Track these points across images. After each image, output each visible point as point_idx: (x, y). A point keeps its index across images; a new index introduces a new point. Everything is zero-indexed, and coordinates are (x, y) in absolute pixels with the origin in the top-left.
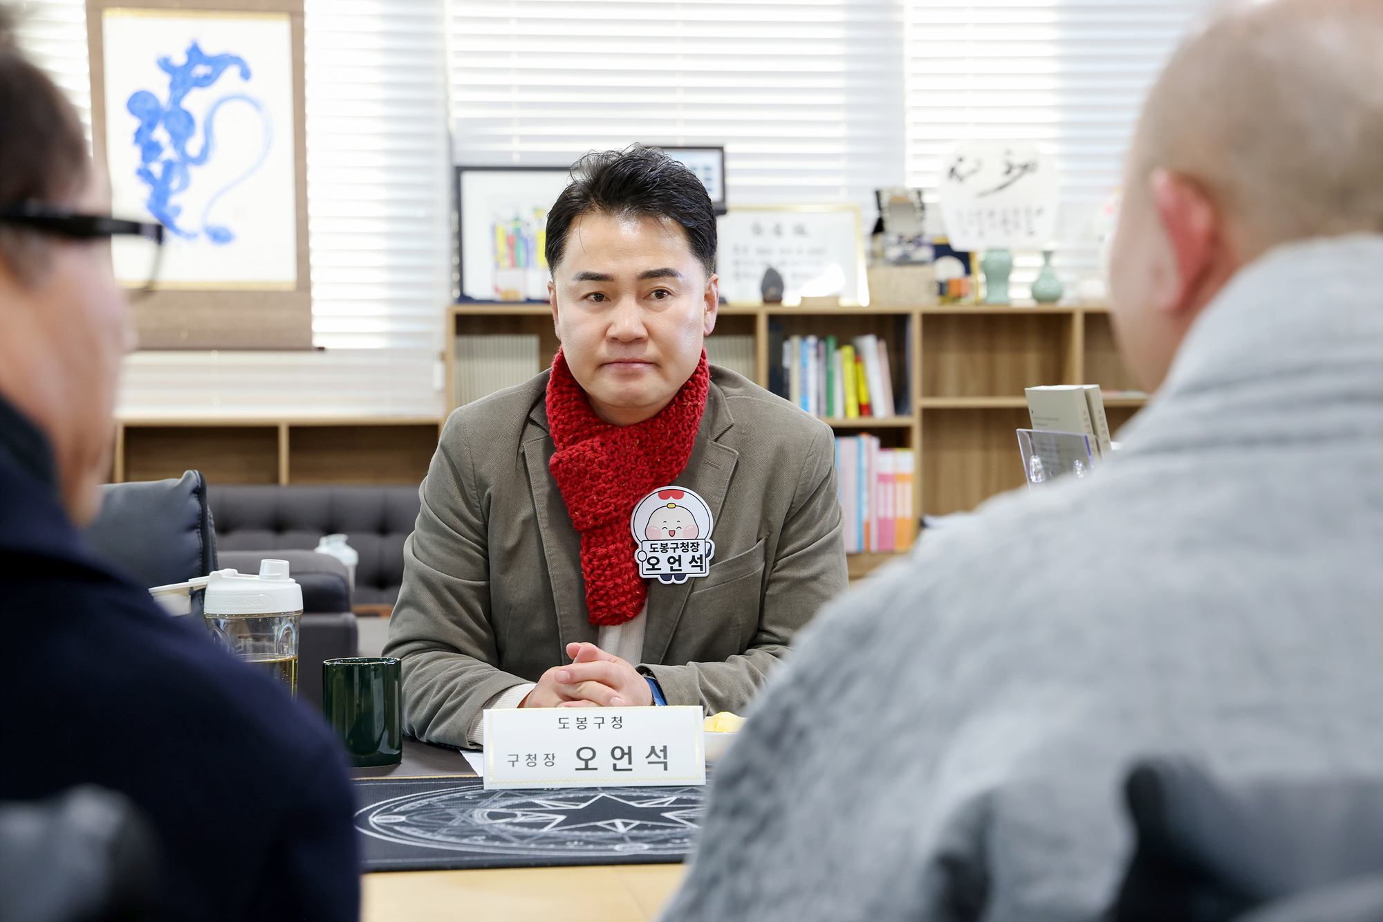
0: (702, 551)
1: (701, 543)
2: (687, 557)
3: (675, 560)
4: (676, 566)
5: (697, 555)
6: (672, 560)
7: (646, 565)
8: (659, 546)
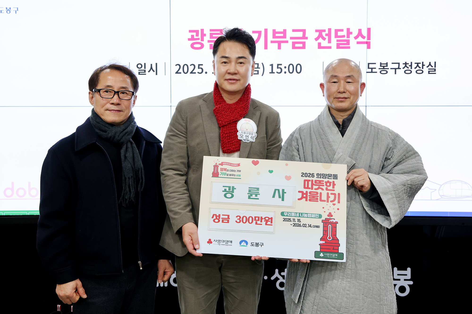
0: (254, 135)
1: (254, 133)
2: (250, 136)
3: (247, 136)
4: (247, 138)
5: (253, 136)
6: (246, 136)
7: (240, 136)
8: (243, 132)
